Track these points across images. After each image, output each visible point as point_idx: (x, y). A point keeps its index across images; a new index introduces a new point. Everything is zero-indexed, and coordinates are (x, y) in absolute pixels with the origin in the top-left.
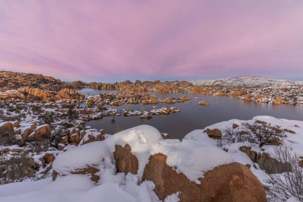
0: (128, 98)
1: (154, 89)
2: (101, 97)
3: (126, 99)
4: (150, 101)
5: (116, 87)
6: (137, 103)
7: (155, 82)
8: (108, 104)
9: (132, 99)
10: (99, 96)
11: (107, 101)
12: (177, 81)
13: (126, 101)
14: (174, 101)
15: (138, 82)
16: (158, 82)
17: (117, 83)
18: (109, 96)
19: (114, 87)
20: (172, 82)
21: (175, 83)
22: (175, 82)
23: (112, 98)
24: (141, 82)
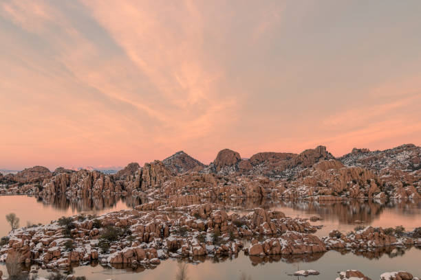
0: (182, 232)
1: (303, 189)
2: (67, 233)
3: (171, 238)
4: (284, 242)
5: (131, 185)
6: (224, 255)
7: (307, 154)
8: (93, 261)
9: (201, 239)
10: (55, 227)
11: (87, 248)
12: (409, 147)
13: (173, 248)
14: (400, 241)
15: (228, 158)
16: (320, 154)
17: (133, 167)
18: (98, 224)
19: (123, 187)
20: (389, 153)
21: (400, 157)
22: (399, 150)
23: (112, 234)
24: (239, 160)
